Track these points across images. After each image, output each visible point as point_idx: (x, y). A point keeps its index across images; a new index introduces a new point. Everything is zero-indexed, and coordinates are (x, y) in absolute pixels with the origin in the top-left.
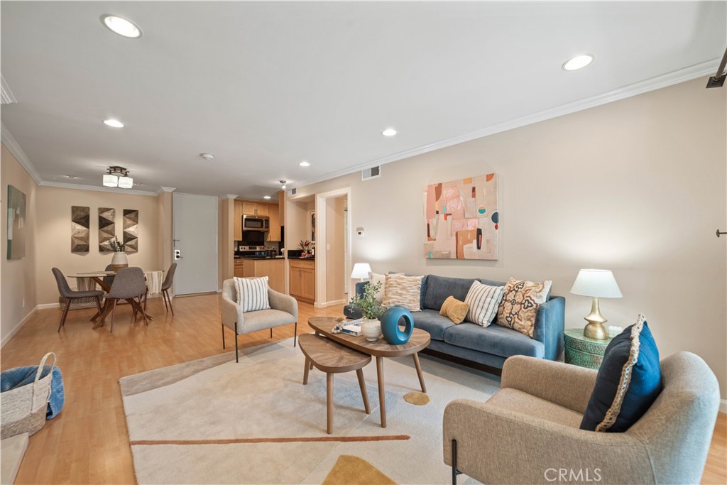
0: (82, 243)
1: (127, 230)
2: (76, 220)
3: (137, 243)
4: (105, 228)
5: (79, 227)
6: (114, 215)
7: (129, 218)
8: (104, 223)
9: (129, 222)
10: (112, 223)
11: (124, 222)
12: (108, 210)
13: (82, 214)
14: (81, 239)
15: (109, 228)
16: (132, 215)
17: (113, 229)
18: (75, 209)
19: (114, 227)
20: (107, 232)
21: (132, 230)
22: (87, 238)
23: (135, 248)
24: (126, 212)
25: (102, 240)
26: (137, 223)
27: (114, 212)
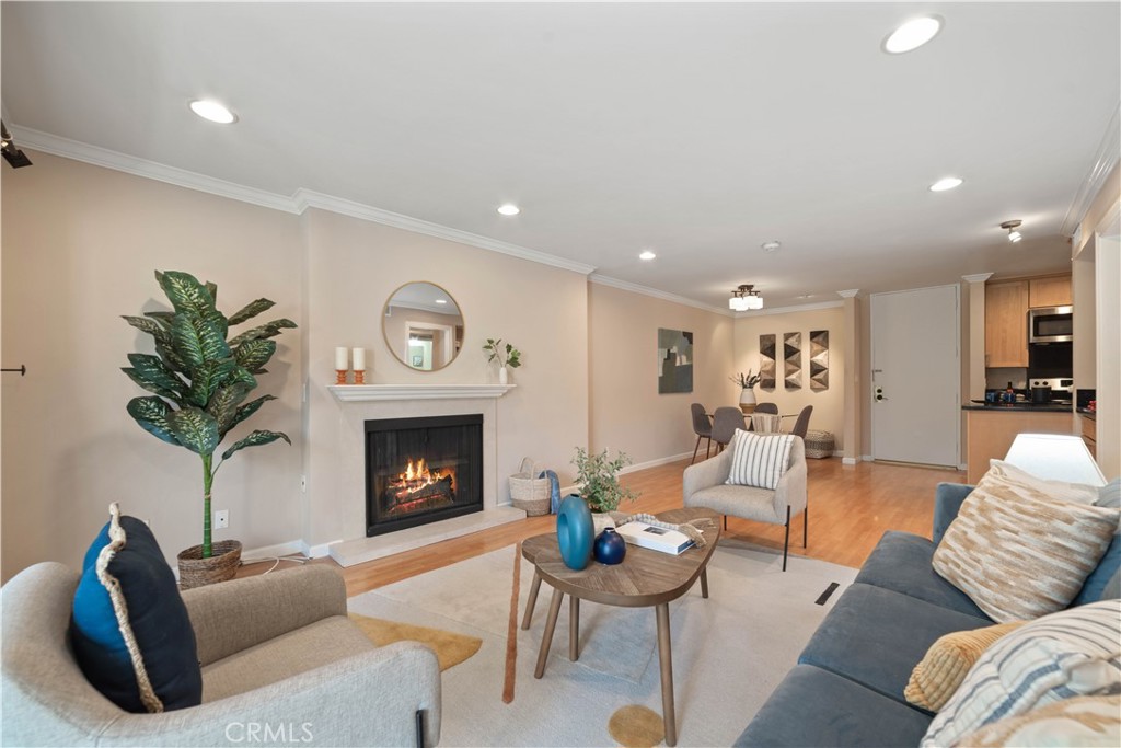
0: (769, 377)
1: (815, 359)
2: (764, 352)
3: (826, 376)
4: (790, 359)
5: (766, 359)
6: (799, 340)
7: (817, 343)
8: (790, 352)
9: (817, 347)
10: (798, 351)
11: (812, 347)
12: (792, 335)
13: (769, 343)
14: (767, 372)
15: (794, 358)
16: (820, 338)
17: (799, 359)
18: (763, 338)
19: (800, 356)
20: (791, 363)
21: (820, 358)
22: (773, 371)
23: (825, 383)
24: (814, 335)
25: (789, 373)
26: (827, 348)
27: (800, 337)
